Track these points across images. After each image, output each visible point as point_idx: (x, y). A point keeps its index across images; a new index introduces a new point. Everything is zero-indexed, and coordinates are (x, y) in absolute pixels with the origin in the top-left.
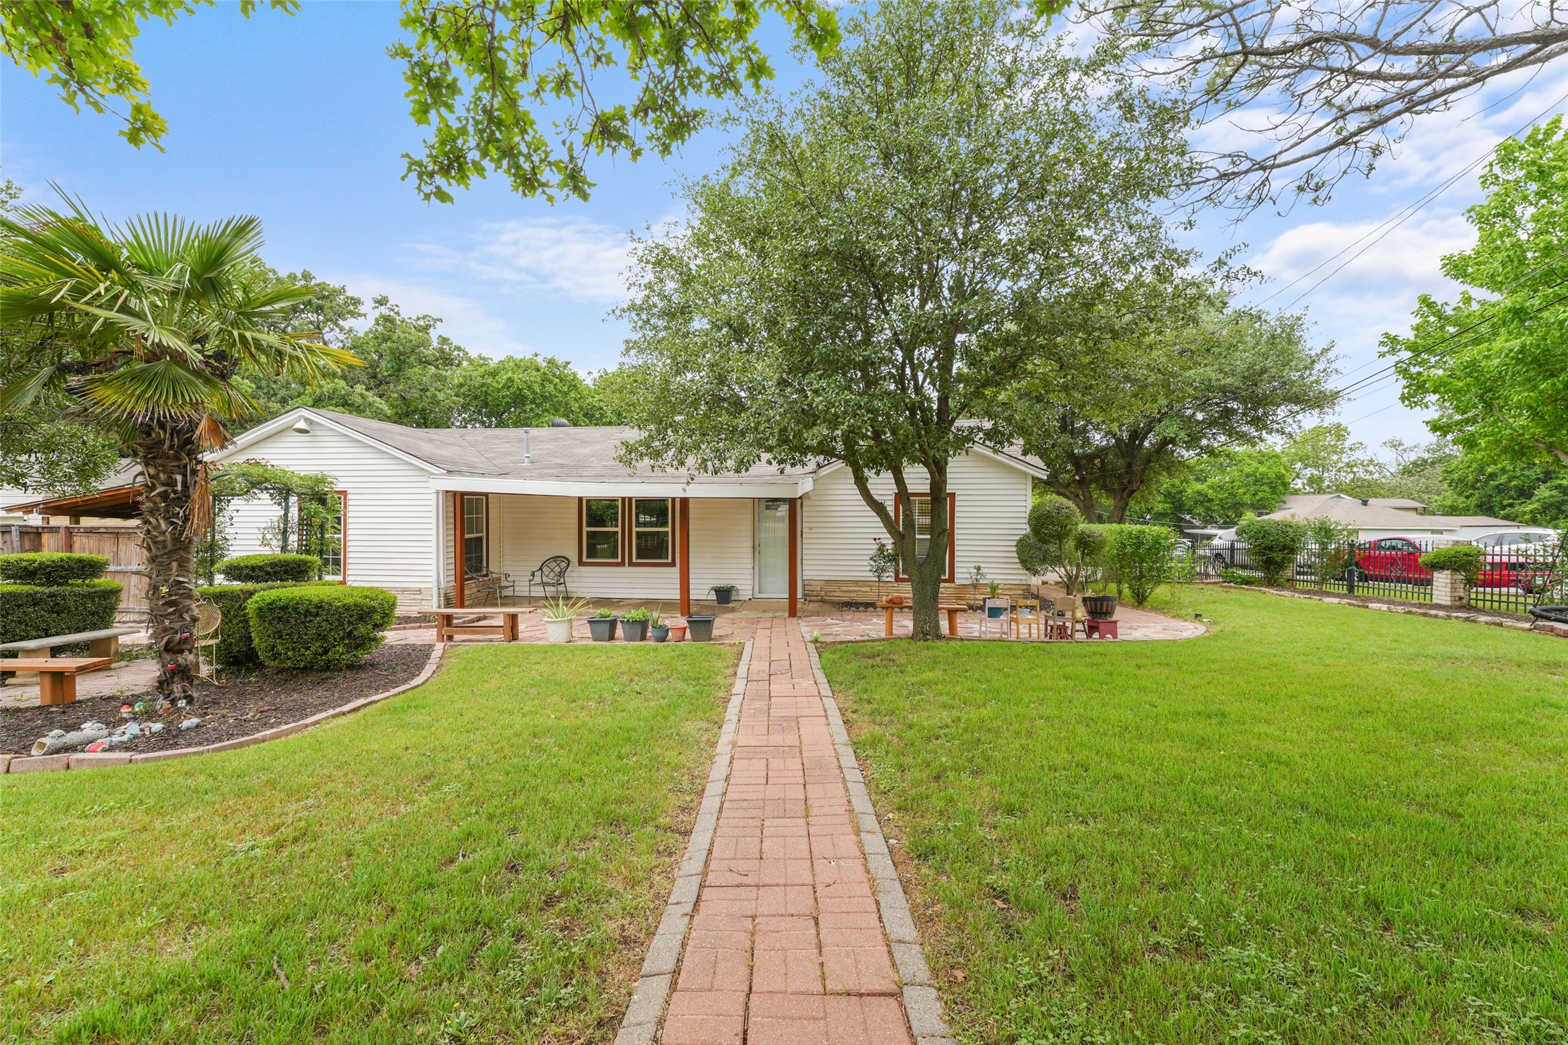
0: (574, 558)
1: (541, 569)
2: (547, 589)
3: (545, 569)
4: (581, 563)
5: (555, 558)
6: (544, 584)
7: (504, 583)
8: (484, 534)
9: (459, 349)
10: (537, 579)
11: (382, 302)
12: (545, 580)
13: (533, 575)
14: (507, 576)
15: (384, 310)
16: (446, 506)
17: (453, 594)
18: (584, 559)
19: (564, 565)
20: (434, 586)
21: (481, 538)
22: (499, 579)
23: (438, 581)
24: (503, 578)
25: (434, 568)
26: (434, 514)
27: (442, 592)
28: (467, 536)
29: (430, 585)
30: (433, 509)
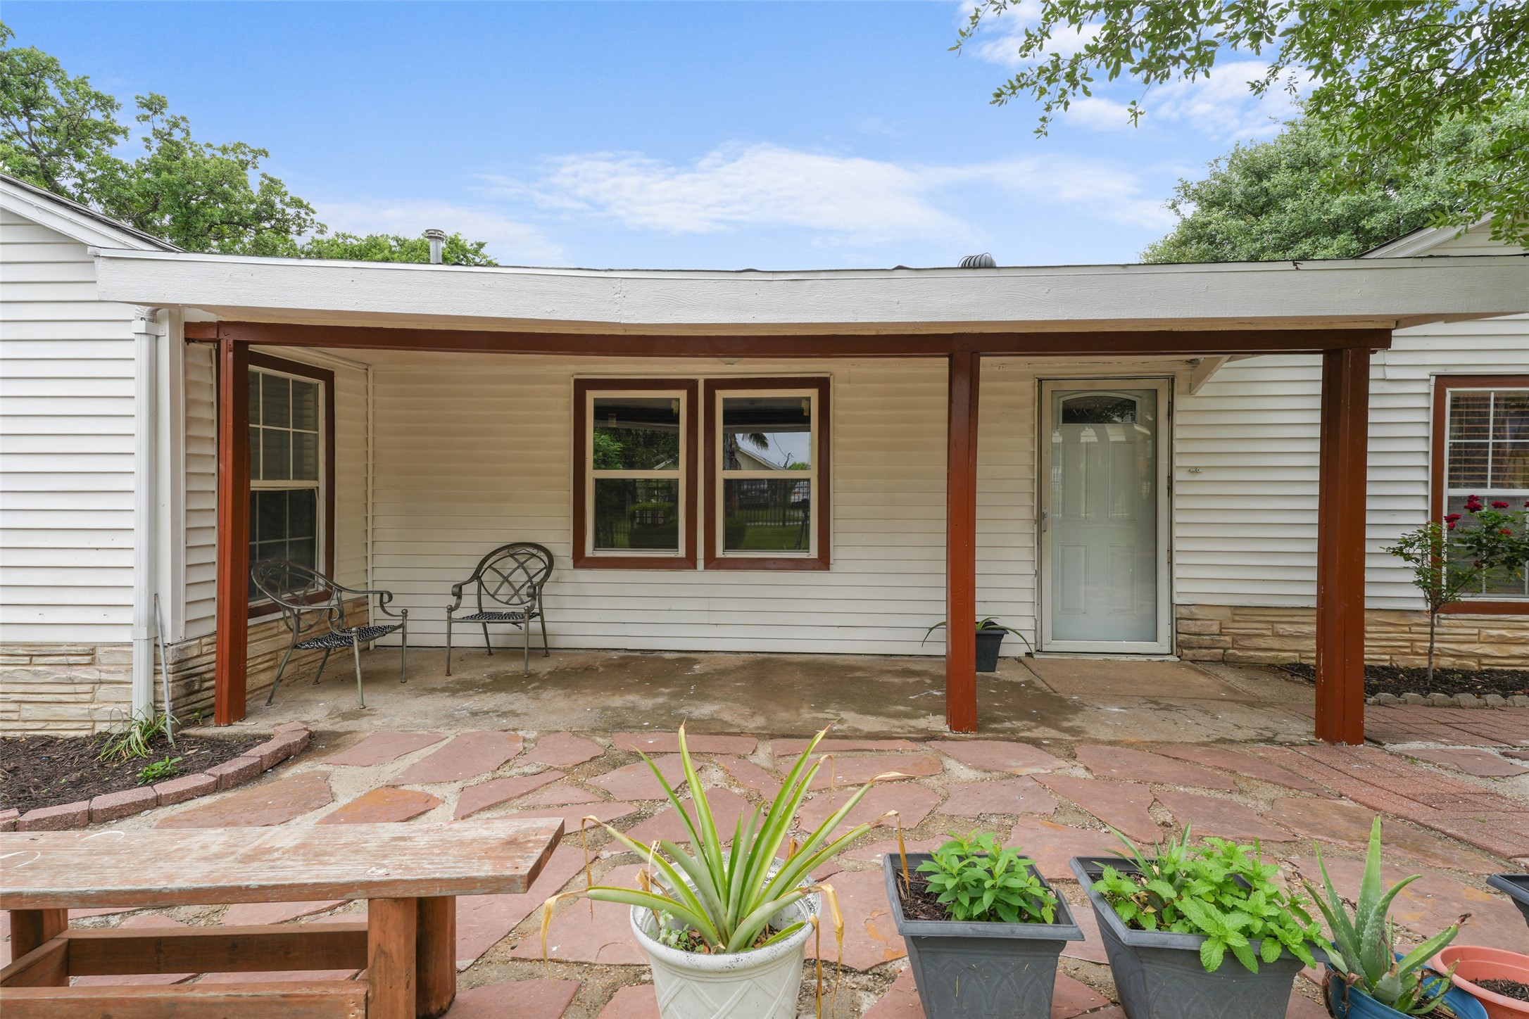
0: (563, 549)
1: (477, 576)
2: (492, 628)
3: (487, 576)
4: (580, 560)
5: (511, 549)
6: (484, 617)
7: (376, 617)
8: (321, 483)
9: (298, 203)
10: (469, 604)
11: (154, 105)
12: (489, 605)
13: (458, 593)
14: (385, 597)
15: (160, 123)
16: (186, 386)
17: (207, 659)
18: (589, 551)
19: (536, 565)
20: (137, 636)
21: (311, 493)
22: (362, 603)
23: (154, 624)
24: (374, 601)
25: (137, 579)
26: (140, 408)
27: (167, 657)
28: (257, 484)
29: (124, 636)
30: (139, 389)
